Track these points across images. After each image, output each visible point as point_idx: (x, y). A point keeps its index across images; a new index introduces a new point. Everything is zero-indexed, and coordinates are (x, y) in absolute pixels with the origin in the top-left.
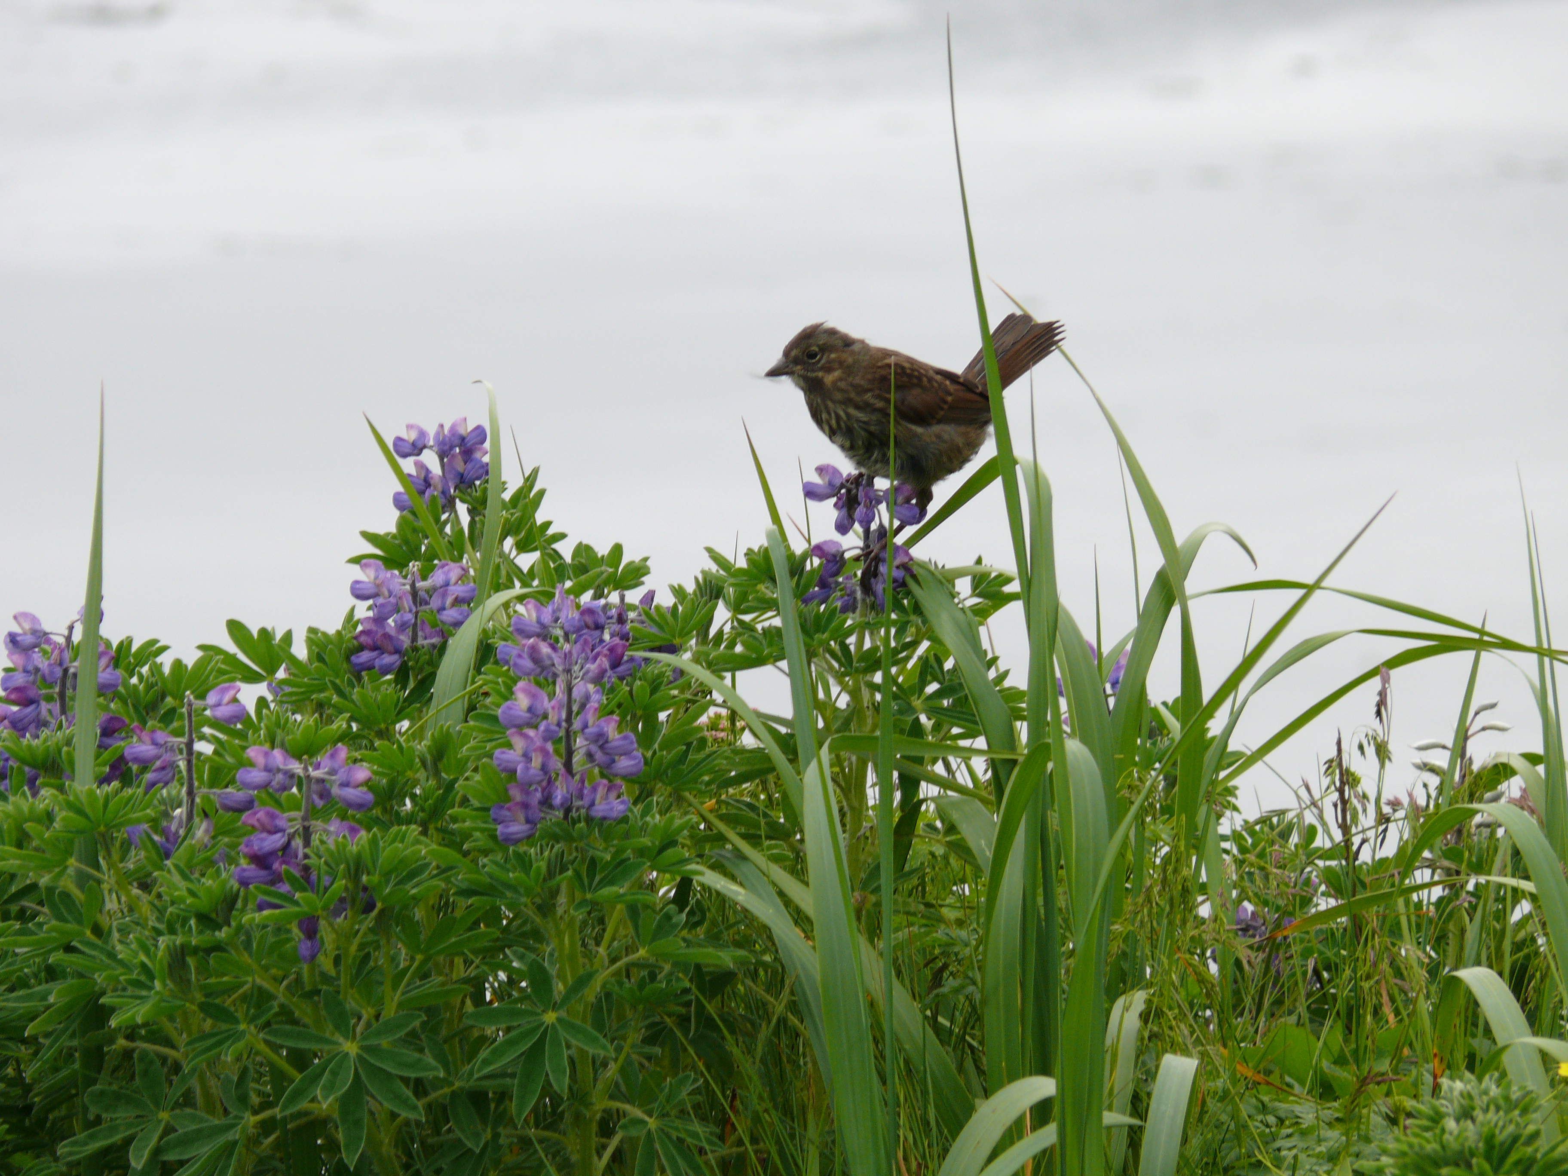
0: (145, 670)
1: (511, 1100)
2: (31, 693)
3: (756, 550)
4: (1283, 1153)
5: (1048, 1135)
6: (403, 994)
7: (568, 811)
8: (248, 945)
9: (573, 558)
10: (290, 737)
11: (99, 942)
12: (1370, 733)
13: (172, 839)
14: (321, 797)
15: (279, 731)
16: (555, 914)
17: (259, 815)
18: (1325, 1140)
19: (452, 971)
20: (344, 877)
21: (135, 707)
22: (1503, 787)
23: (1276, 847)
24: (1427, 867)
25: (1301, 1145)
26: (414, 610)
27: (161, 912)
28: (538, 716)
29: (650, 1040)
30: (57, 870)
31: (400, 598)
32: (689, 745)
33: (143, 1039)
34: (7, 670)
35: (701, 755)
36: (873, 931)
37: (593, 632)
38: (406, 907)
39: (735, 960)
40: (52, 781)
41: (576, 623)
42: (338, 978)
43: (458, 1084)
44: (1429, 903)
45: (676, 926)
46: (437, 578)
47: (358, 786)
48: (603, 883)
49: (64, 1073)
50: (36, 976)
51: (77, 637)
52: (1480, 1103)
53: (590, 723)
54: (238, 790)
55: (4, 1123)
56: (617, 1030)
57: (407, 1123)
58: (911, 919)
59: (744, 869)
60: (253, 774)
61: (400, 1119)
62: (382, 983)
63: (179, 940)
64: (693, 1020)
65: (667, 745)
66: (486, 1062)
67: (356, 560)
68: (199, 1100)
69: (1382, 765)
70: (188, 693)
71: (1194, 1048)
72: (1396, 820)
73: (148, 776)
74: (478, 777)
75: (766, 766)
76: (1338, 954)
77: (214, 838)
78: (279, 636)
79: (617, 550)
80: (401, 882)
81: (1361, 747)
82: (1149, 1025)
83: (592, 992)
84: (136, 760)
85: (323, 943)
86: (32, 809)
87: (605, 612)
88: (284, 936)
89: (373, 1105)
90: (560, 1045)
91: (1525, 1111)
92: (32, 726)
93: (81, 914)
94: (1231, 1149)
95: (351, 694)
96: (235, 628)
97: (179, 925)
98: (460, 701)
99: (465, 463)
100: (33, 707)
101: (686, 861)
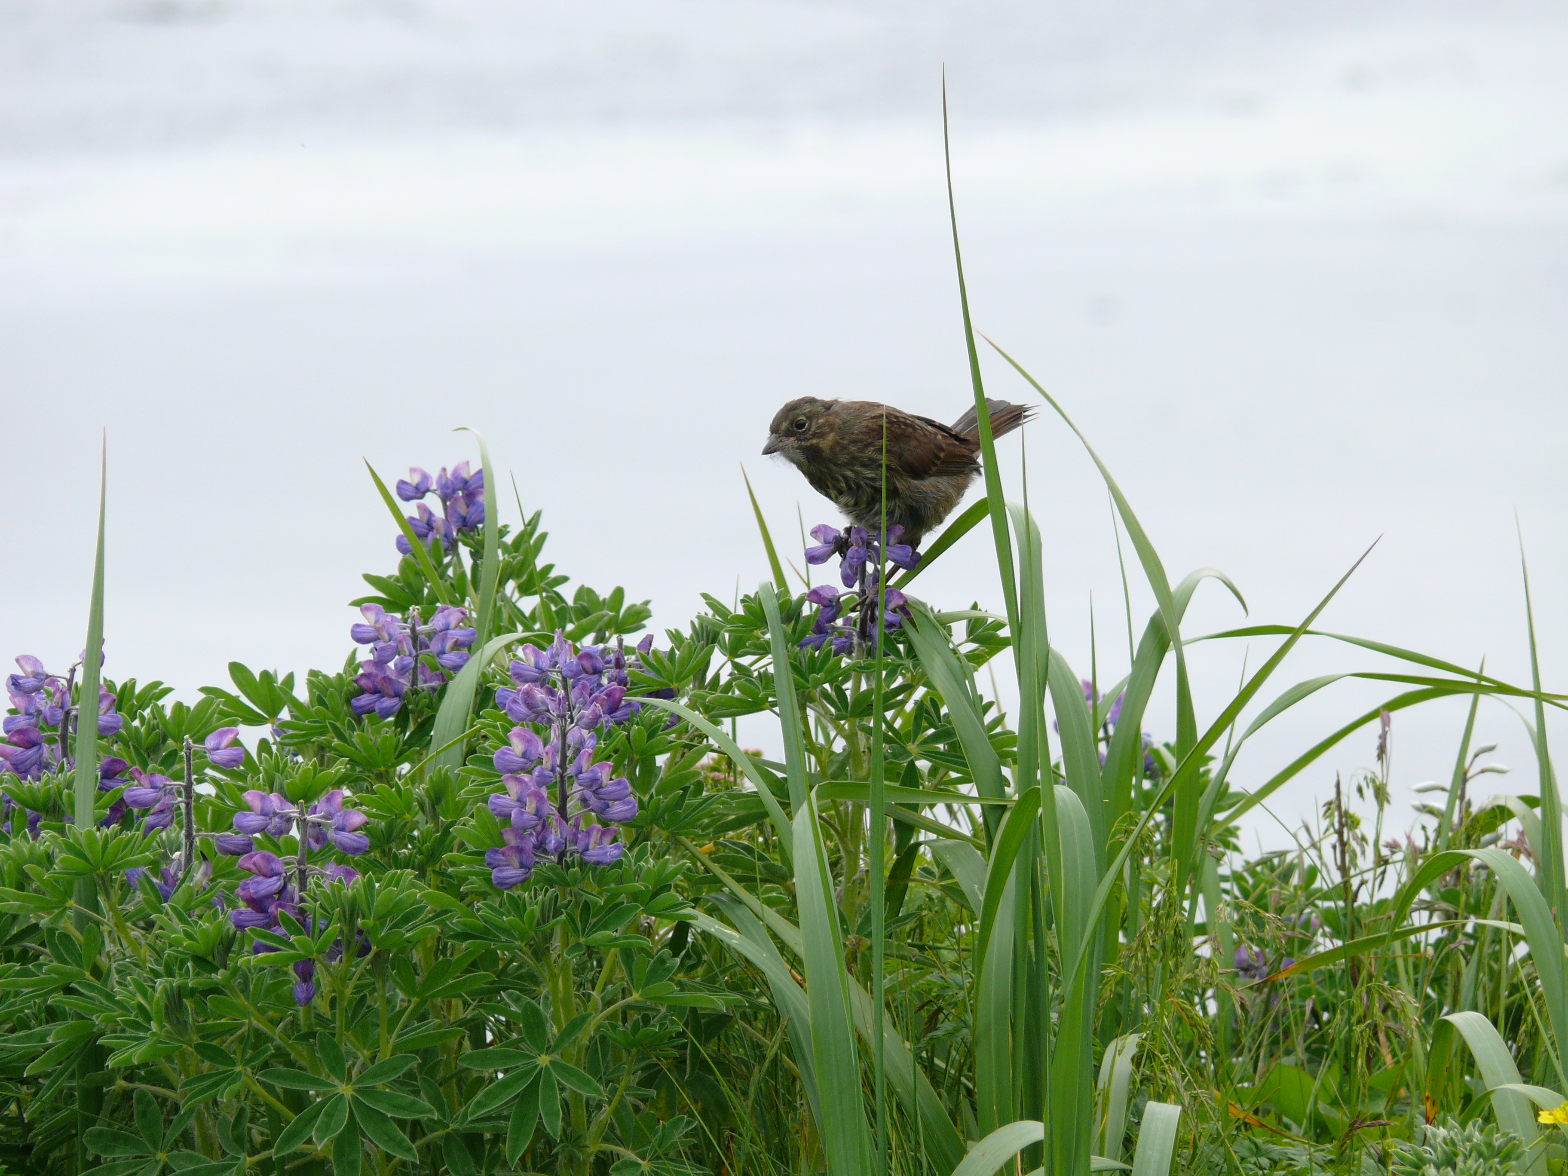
0: (147, 713)
1: (504, 1142)
2: (33, 736)
3: (752, 596)
6: (399, 1036)
7: (562, 855)
8: (245, 988)
9: (575, 601)
10: (289, 781)
11: (97, 984)
12: (1369, 776)
13: (170, 881)
14: (317, 841)
15: (278, 775)
16: (549, 958)
17: (255, 859)
19: (449, 1014)
20: (339, 920)
21: (136, 749)
22: (1501, 829)
23: (1276, 889)
24: (1425, 909)
26: (414, 653)
27: (159, 953)
28: (532, 761)
29: (646, 1083)
30: (57, 911)
31: (400, 642)
32: (685, 790)
33: (143, 1080)
34: (10, 711)
35: (698, 800)
36: (866, 977)
37: (591, 677)
38: (402, 950)
39: (727, 1002)
40: (54, 823)
41: (575, 668)
42: (333, 1021)
43: (452, 1126)
44: (1427, 945)
45: (669, 970)
46: (437, 622)
47: (355, 830)
48: (596, 928)
49: (63, 1114)
50: (36, 1017)
51: (79, 678)
52: (1462, 1149)
53: (584, 769)
54: (237, 833)
55: (2, 1163)
56: (613, 1072)
57: (404, 1164)
58: (904, 962)
59: (741, 913)
60: (249, 818)
61: (395, 1160)
62: (377, 1025)
63: (176, 982)
64: (688, 1062)
65: (664, 789)
66: (480, 1105)
67: (357, 603)
68: (198, 1141)
69: (1381, 808)
70: (187, 736)
71: (1186, 1090)
72: (1394, 863)
73: (148, 819)
74: (473, 822)
75: (759, 810)
76: (1336, 995)
77: (212, 880)
78: (281, 678)
79: (619, 593)
80: (396, 926)
81: (1360, 790)
82: (1141, 1069)
83: (584, 1036)
84: (136, 803)
85: (319, 985)
86: (32, 851)
87: (603, 658)
88: (281, 978)
89: (368, 1147)
90: (553, 1088)
91: (1507, 1158)
92: (35, 767)
93: (80, 956)
95: (351, 736)
96: (238, 671)
97: (176, 968)
98: (459, 744)
99: (468, 506)
100: (35, 749)
101: (680, 905)
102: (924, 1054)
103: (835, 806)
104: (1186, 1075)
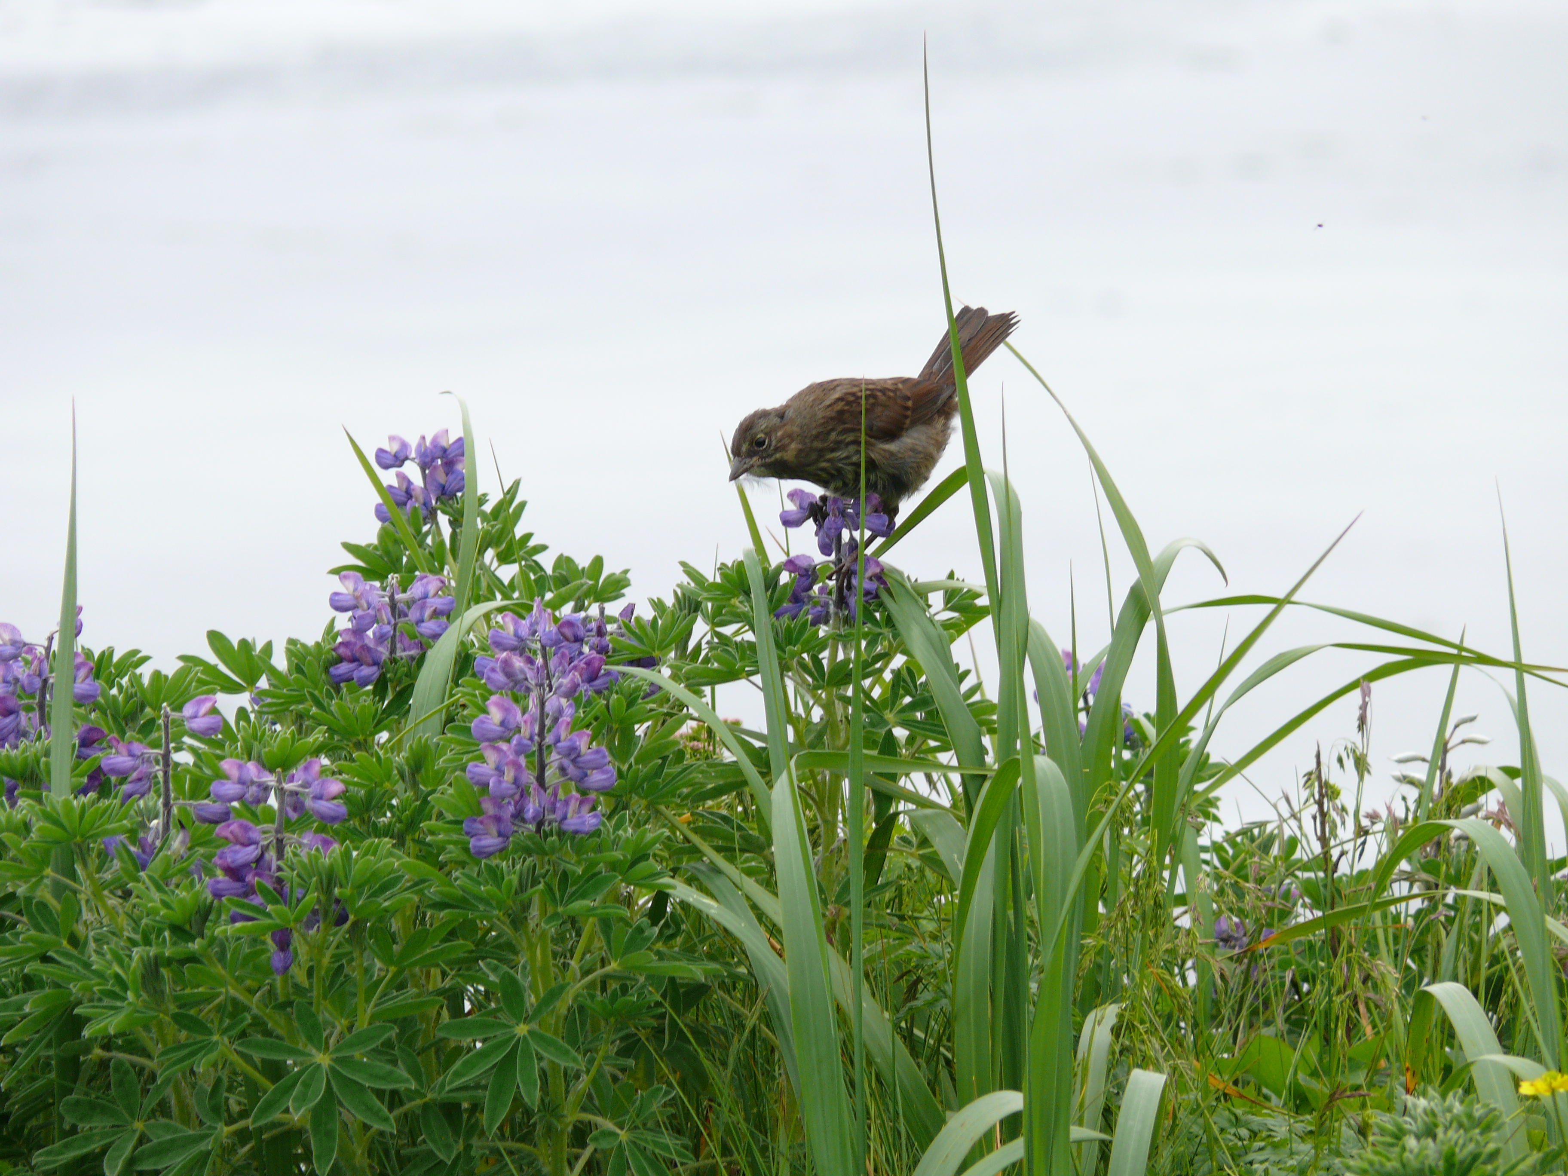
0: (125, 681)
1: (482, 1112)
2: (11, 704)
3: (730, 565)
4: (1255, 1166)
5: (1016, 1150)
6: (376, 1005)
7: (540, 825)
8: (222, 957)
9: (554, 570)
10: (267, 750)
11: (75, 952)
12: (1349, 746)
13: (148, 850)
14: (295, 809)
15: (256, 744)
16: (527, 927)
17: (232, 828)
18: (1298, 1153)
19: (428, 983)
20: (316, 889)
21: (114, 718)
22: (1482, 799)
23: (1256, 859)
24: (1405, 879)
25: (1273, 1158)
26: (393, 622)
27: (136, 922)
28: (511, 730)
29: (624, 1052)
30: (34, 880)
31: (379, 610)
32: (664, 759)
33: (119, 1048)
35: (678, 769)
36: (845, 946)
37: (572, 645)
38: (381, 919)
39: (705, 971)
40: (31, 791)
41: (554, 637)
42: (311, 990)
43: (430, 1096)
44: (1407, 915)
45: (647, 939)
46: (416, 590)
47: (334, 798)
48: (574, 897)
49: (38, 1084)
50: (13, 986)
51: (55, 647)
52: (1443, 1120)
53: (563, 737)
54: (214, 802)
56: (591, 1042)
57: (382, 1134)
58: (884, 931)
59: (720, 882)
60: (227, 787)
61: (372, 1131)
62: (355, 995)
63: (153, 951)
64: (667, 1031)
65: (643, 759)
66: (458, 1075)
67: (336, 571)
68: (175, 1110)
69: (1361, 778)
70: (165, 704)
71: (1165, 1060)
72: (1374, 833)
73: (125, 788)
74: (451, 791)
75: (739, 779)
76: (1316, 966)
77: (190, 849)
78: (259, 647)
79: (598, 562)
80: (373, 895)
81: (1340, 760)
82: (1120, 1039)
83: (562, 1006)
84: (114, 771)
85: (297, 954)
86: (9, 819)
87: (585, 626)
88: (259, 947)
89: (346, 1116)
90: (531, 1058)
91: (1487, 1129)
92: (12, 736)
93: (57, 924)
94: (1204, 1161)
95: (329, 705)
96: (216, 639)
97: (153, 936)
98: (437, 716)
99: (447, 475)
100: (12, 717)
101: (659, 875)
102: (903, 1024)
103: (813, 776)
104: (1165, 1046)
